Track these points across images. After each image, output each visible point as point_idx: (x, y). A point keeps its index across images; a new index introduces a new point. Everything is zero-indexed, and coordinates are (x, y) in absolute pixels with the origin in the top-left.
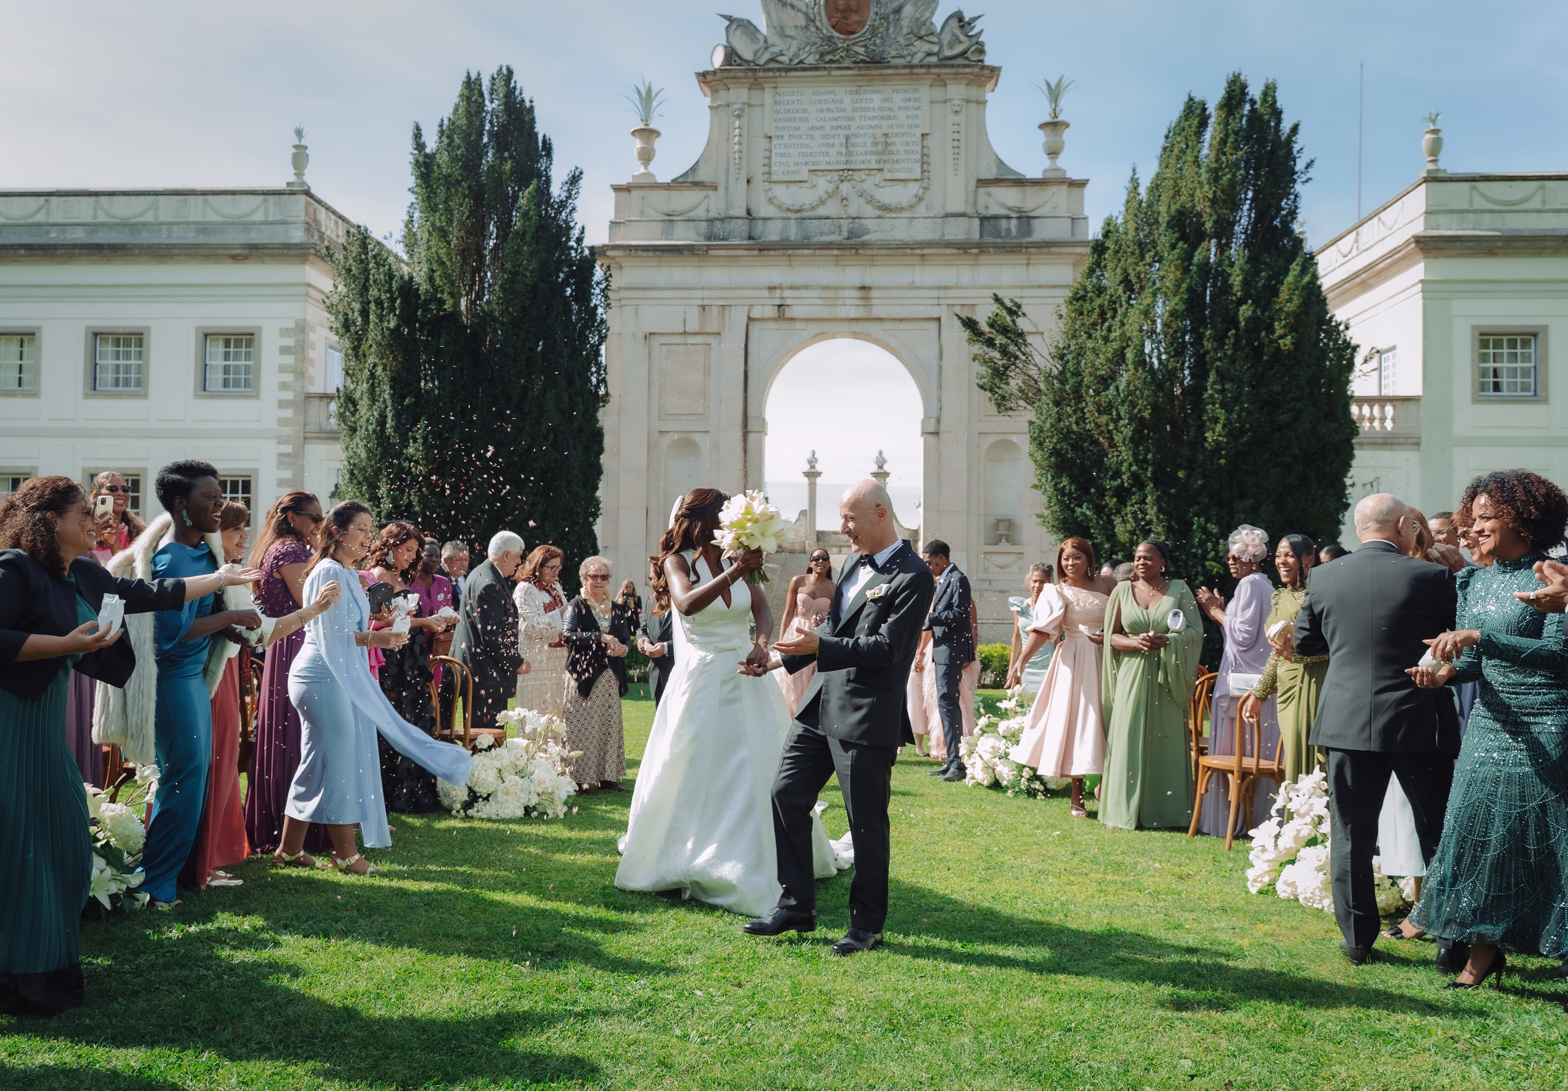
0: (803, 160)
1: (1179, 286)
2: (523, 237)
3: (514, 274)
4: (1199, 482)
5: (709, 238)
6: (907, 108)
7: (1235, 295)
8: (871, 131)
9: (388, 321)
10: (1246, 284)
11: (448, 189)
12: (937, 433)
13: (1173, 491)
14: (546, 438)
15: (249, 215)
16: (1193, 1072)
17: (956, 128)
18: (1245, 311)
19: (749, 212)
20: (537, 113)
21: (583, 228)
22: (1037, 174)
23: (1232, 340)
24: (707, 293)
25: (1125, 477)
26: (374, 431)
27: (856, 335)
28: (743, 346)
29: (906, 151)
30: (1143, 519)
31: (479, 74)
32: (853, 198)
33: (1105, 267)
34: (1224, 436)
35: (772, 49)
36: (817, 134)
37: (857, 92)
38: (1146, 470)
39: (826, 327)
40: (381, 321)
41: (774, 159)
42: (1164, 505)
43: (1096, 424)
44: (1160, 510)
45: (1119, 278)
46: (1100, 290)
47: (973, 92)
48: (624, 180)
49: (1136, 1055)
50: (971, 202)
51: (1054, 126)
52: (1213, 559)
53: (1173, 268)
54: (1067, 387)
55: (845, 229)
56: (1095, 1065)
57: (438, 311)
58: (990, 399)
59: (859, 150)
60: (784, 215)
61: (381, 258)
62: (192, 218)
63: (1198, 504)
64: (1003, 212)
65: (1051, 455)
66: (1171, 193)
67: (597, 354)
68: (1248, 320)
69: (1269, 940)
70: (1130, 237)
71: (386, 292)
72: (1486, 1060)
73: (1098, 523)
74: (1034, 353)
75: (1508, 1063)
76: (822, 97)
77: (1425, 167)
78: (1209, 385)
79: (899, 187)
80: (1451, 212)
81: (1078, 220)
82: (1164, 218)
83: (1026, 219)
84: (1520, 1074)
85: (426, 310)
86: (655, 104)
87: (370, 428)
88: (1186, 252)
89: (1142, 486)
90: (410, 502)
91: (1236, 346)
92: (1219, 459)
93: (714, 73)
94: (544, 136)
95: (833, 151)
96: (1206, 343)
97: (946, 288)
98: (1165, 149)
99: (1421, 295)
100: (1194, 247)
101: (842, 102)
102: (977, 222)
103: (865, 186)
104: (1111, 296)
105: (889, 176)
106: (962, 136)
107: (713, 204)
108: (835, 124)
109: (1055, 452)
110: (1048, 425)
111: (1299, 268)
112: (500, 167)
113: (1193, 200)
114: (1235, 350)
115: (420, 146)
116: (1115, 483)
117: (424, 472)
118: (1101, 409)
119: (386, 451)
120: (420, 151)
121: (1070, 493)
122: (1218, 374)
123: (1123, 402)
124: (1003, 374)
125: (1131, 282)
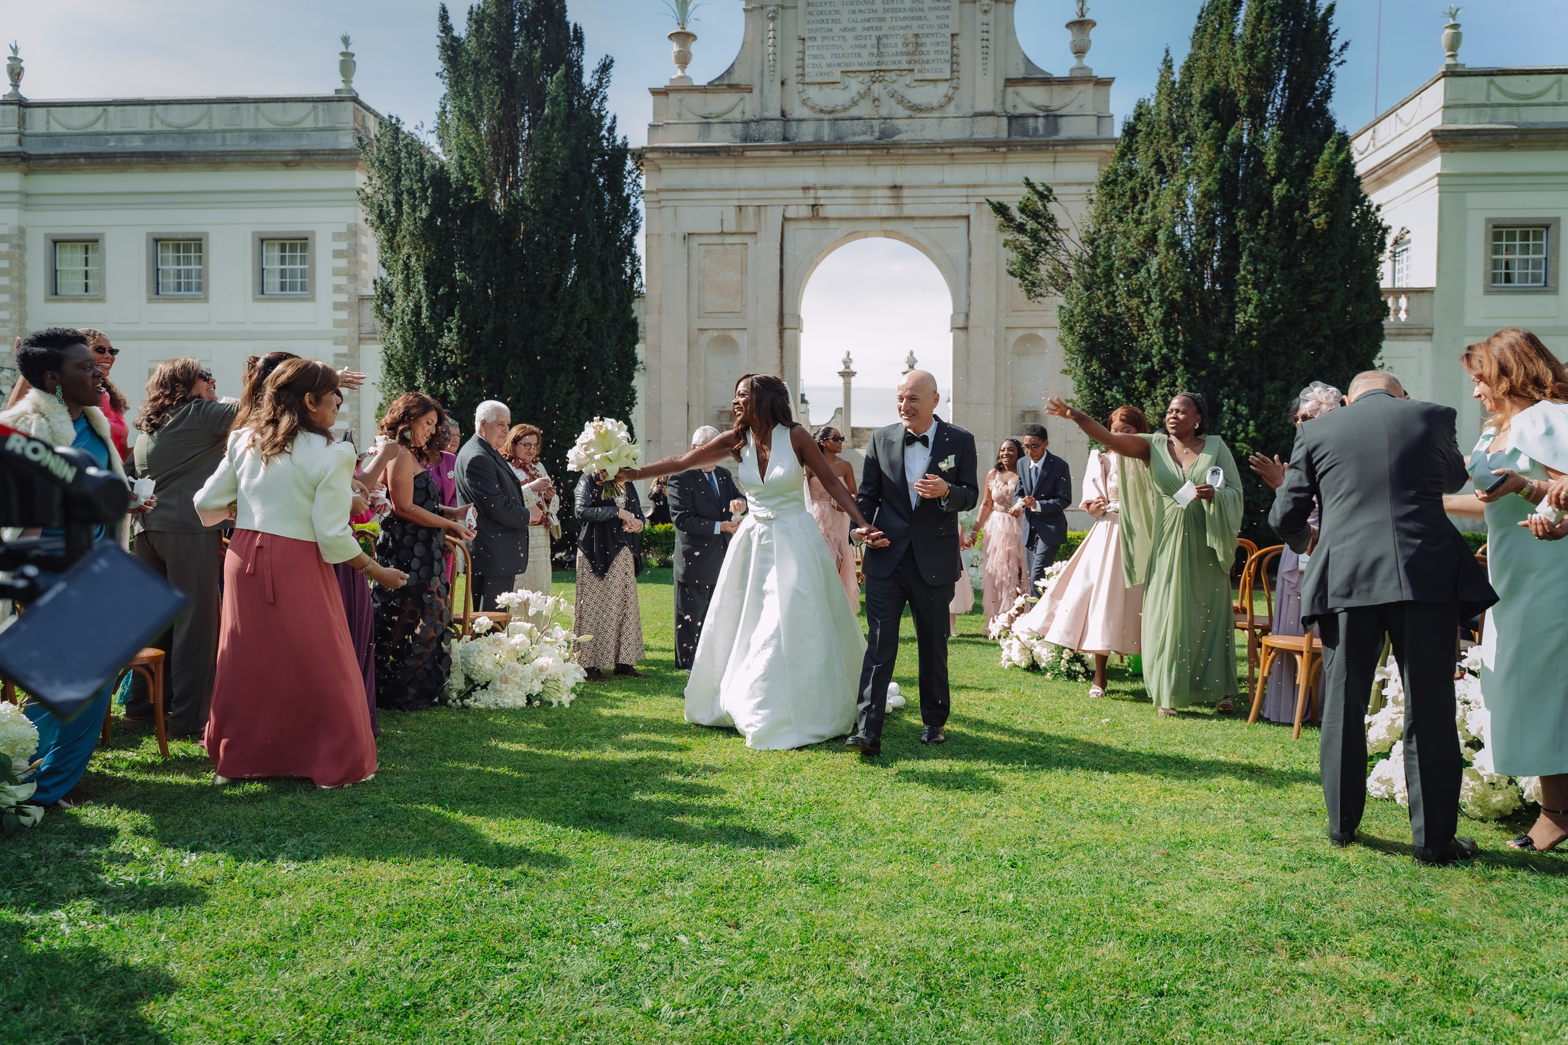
0: (836, 61)
1: (1211, 167)
2: (552, 124)
3: (544, 161)
4: (1230, 364)
5: (745, 140)
6: (937, 8)
7: (1269, 174)
8: (902, 32)
9: (421, 211)
10: (1280, 162)
11: (477, 76)
12: (965, 328)
13: (1203, 373)
14: (579, 326)
15: (300, 122)
17: (985, 28)
18: (1279, 190)
19: (783, 114)
21: (615, 117)
22: (1065, 74)
23: (1265, 220)
24: (743, 194)
25: (1155, 360)
26: (410, 322)
27: (887, 234)
28: (778, 245)
29: (936, 52)
32: (885, 98)
33: (1137, 149)
34: (1256, 317)
36: (849, 35)
38: (1176, 352)
39: (859, 226)
40: (414, 211)
41: (807, 61)
43: (1127, 307)
45: (1151, 160)
46: (1131, 174)
48: (662, 83)
50: (999, 101)
51: (1081, 25)
52: (1243, 441)
53: (1206, 148)
54: (1098, 271)
55: (877, 129)
57: (470, 200)
58: (1020, 285)
59: (890, 50)
60: (817, 116)
61: (414, 148)
62: (245, 126)
63: (1228, 385)
64: (1031, 111)
65: (1081, 339)
66: (1205, 73)
67: (631, 244)
68: (1282, 199)
70: (1163, 118)
71: (417, 181)
74: (1064, 238)
77: (1444, 61)
78: (1241, 266)
79: (930, 87)
80: (1469, 106)
81: (1103, 118)
82: (1197, 99)
83: (1053, 118)
85: (458, 199)
86: (690, 7)
87: (406, 319)
88: (1219, 131)
89: (1172, 369)
91: (1269, 227)
92: (1250, 341)
94: (575, 25)
95: (865, 53)
96: (1238, 224)
97: (974, 186)
98: (1197, 29)
99: (1437, 188)
100: (1227, 128)
101: (873, 3)
102: (1005, 121)
103: (896, 86)
104: (1143, 179)
105: (919, 76)
106: (991, 36)
107: (749, 106)
108: (867, 25)
109: (1085, 337)
110: (1077, 311)
111: (1334, 146)
112: (530, 55)
113: (1227, 80)
114: (1269, 231)
115: (446, 28)
116: (1146, 366)
117: (459, 362)
118: (1131, 293)
119: (421, 341)
120: (447, 34)
121: (1100, 377)
122: (1251, 255)
123: (1154, 284)
124: (1033, 260)
125: (1163, 164)
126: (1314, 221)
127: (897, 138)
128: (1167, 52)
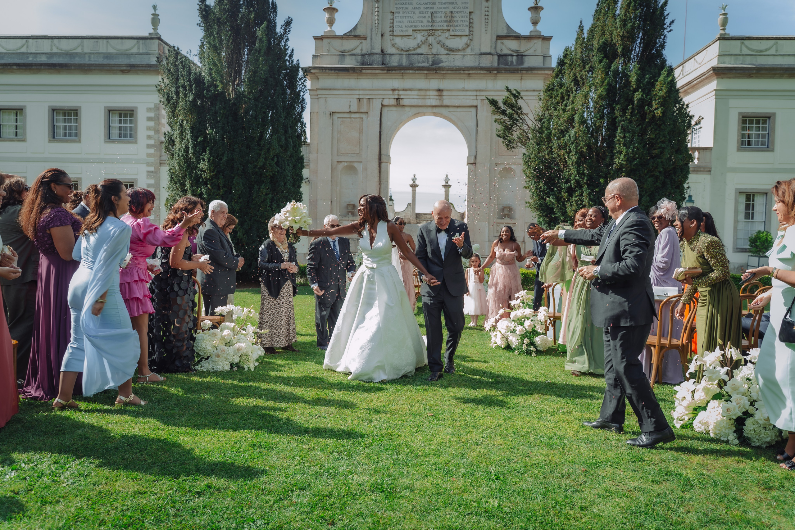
0: (410, 24)
1: (603, 82)
2: (259, 52)
3: (255, 72)
5: (362, 64)
7: (632, 87)
8: (444, 10)
9: (189, 97)
10: (638, 81)
11: (219, 26)
12: (474, 164)
13: (597, 189)
14: (273, 159)
15: (130, 50)
17: (487, 9)
18: (637, 95)
19: (382, 51)
21: (293, 50)
22: (527, 34)
23: (630, 111)
24: (361, 92)
25: (572, 182)
26: (183, 155)
27: (435, 114)
28: (379, 119)
29: (461, 21)
30: (581, 204)
32: (435, 44)
33: (564, 72)
34: (625, 161)
36: (417, 11)
38: (583, 179)
39: (420, 110)
40: (185, 97)
41: (395, 24)
42: (592, 197)
43: (558, 155)
44: (590, 199)
45: (572, 78)
46: (561, 85)
48: (320, 34)
50: (493, 47)
51: (536, 9)
53: (600, 73)
54: (544, 135)
55: (430, 60)
57: (215, 91)
58: (503, 142)
59: (438, 20)
60: (400, 53)
61: (186, 63)
62: (101, 51)
64: (509, 52)
65: (534, 171)
66: (600, 33)
67: (301, 117)
68: (639, 100)
70: (578, 56)
71: (187, 81)
73: (558, 206)
74: (526, 118)
77: (719, 32)
78: (617, 134)
79: (458, 39)
80: (731, 55)
81: (546, 57)
82: (596, 47)
83: (521, 56)
85: (208, 91)
87: (181, 154)
88: (607, 64)
89: (581, 187)
90: (202, 192)
91: (632, 114)
92: (621, 173)
95: (425, 20)
96: (616, 112)
97: (480, 91)
98: (596, 11)
99: (714, 97)
100: (611, 62)
102: (496, 57)
103: (441, 38)
104: (567, 88)
105: (453, 33)
106: (490, 14)
107: (365, 47)
108: (426, 6)
109: (536, 170)
110: (533, 156)
111: (666, 73)
112: (248, 16)
113: (611, 38)
114: (632, 116)
116: (567, 185)
117: (208, 177)
118: (560, 148)
119: (189, 166)
120: (203, 3)
121: (544, 191)
122: (622, 129)
123: (573, 143)
124: (510, 129)
125: (578, 80)
126: (655, 111)
127: (441, 65)
128: (581, 22)
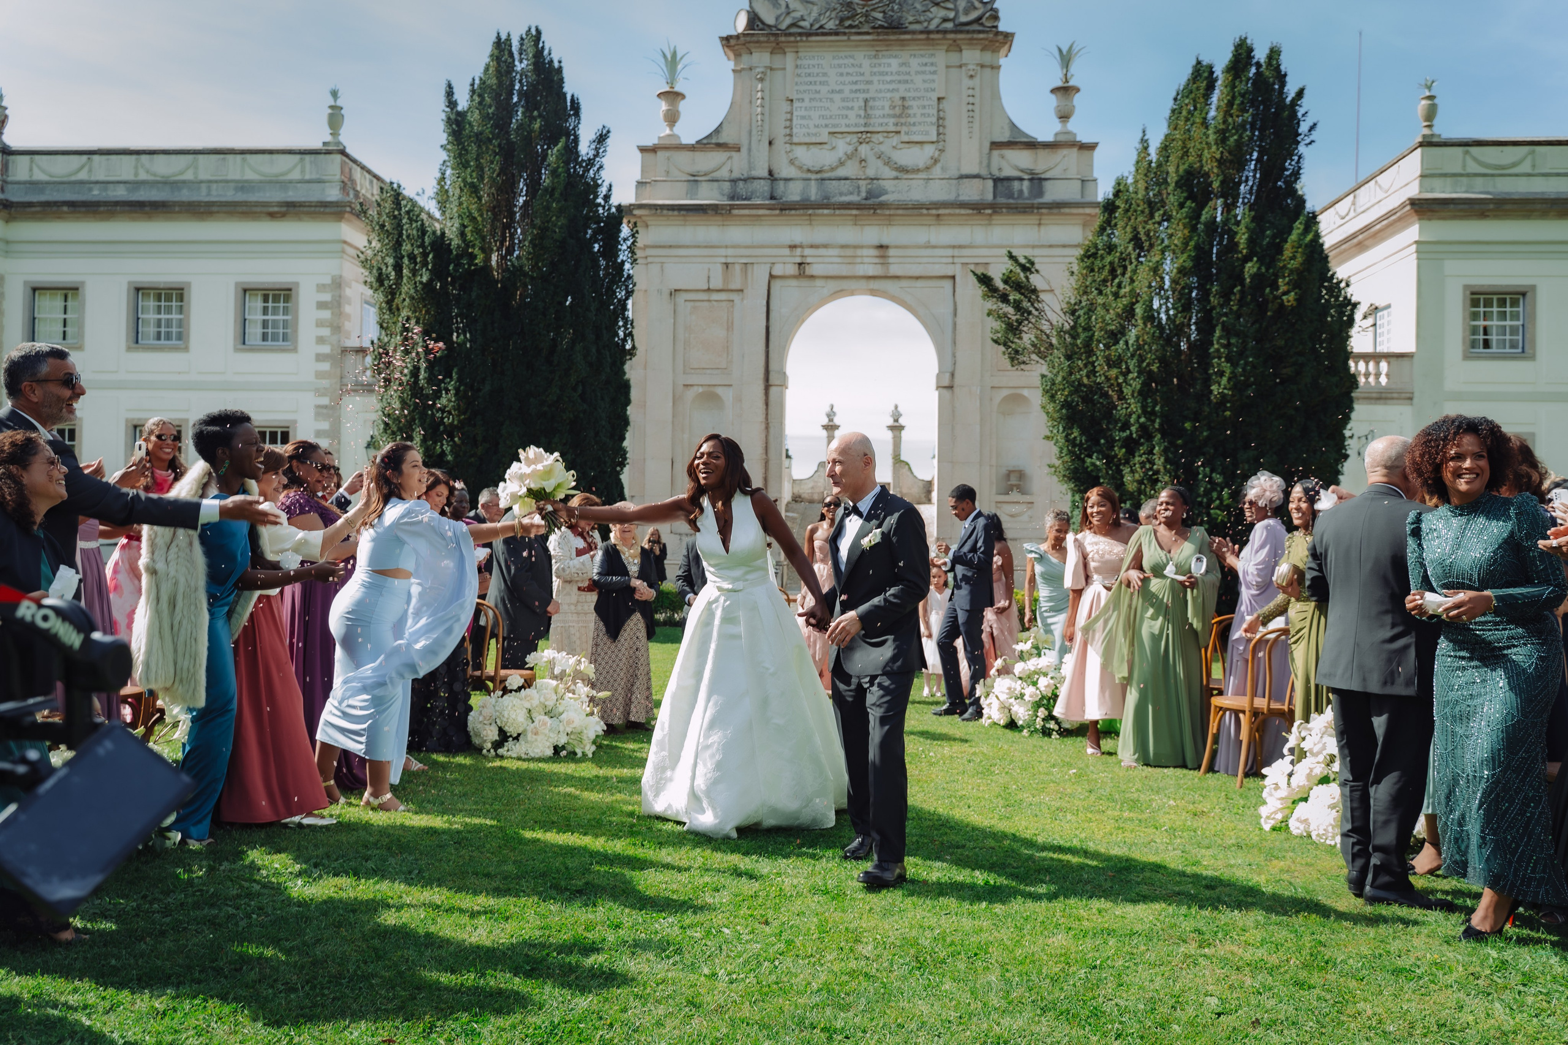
0: (824, 122)
1: (1186, 244)
2: (552, 194)
3: (544, 230)
4: (1205, 434)
5: (732, 198)
6: (924, 73)
7: (1241, 252)
8: (889, 95)
9: (421, 275)
10: (1251, 241)
11: (479, 147)
12: (951, 387)
13: (1179, 442)
14: (574, 389)
15: (286, 173)
16: (1220, 1010)
17: (971, 92)
18: (1250, 268)
19: (771, 173)
20: (566, 74)
21: (611, 186)
22: (1049, 137)
23: (1238, 296)
24: (730, 252)
25: (1133, 429)
26: (408, 382)
27: (874, 293)
28: (765, 302)
29: (923, 115)
30: (1151, 469)
31: (509, 35)
32: (872, 159)
33: (1116, 225)
34: (1230, 389)
35: (794, 15)
36: (837, 97)
37: (875, 57)
38: (1154, 422)
39: (844, 284)
40: (414, 275)
41: (795, 122)
42: (1170, 455)
43: (1106, 377)
44: (1167, 461)
45: (1129, 236)
46: (1111, 248)
47: (987, 58)
48: (650, 142)
49: (1162, 993)
50: (985, 163)
51: (1065, 91)
52: (1217, 508)
53: (1181, 227)
54: (1079, 342)
55: (863, 189)
56: (1122, 1003)
57: (470, 266)
58: (1004, 353)
59: (878, 113)
60: (805, 175)
61: (414, 212)
62: (230, 177)
63: (1204, 454)
64: (1016, 173)
65: (1063, 407)
66: (1180, 153)
67: (624, 308)
68: (1253, 277)
69: (1285, 877)
70: (1140, 196)
71: (418, 247)
72: (1507, 996)
73: (1107, 473)
74: (1046, 308)
75: (1530, 1000)
76: (841, 62)
77: (1420, 132)
78: (1215, 339)
79: (916, 149)
80: (1445, 175)
81: (1086, 182)
82: (1172, 178)
83: (1037, 181)
84: (1543, 1010)
85: (458, 264)
86: (680, 67)
87: (404, 380)
88: (1194, 211)
89: (1150, 437)
90: (443, 451)
91: (1241, 302)
92: (1224, 411)
93: (738, 37)
94: (573, 96)
95: (852, 114)
96: (1212, 299)
97: (960, 247)
98: (1173, 111)
99: (1415, 255)
100: (1201, 206)
101: (860, 66)
102: (990, 183)
103: (883, 148)
104: (1122, 253)
105: (906, 138)
106: (977, 100)
107: (737, 165)
108: (855, 87)
109: (1066, 405)
110: (1059, 379)
111: (1302, 227)
112: (529, 125)
113: (1201, 161)
114: (1241, 306)
115: (452, 104)
116: (1124, 435)
117: (456, 422)
118: (1111, 363)
119: (419, 401)
120: (452, 109)
121: (1081, 444)
122: (1224, 329)
123: (1132, 355)
124: (1016, 329)
125: (1140, 239)
128: (1144, 132)
